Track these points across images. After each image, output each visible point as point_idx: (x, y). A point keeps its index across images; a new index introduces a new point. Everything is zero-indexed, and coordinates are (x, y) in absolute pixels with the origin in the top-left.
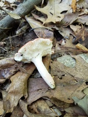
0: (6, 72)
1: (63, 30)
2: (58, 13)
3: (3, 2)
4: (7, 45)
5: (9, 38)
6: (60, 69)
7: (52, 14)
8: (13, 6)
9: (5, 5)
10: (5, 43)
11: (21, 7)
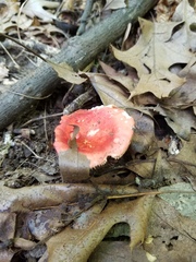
0: (38, 221)
1: (176, 116)
2: (163, 68)
3: (28, 17)
4: (38, 137)
5: (41, 117)
6: (169, 221)
7: (150, 70)
8: (52, 34)
9: (33, 28)
10: (33, 132)
11: (78, 47)
